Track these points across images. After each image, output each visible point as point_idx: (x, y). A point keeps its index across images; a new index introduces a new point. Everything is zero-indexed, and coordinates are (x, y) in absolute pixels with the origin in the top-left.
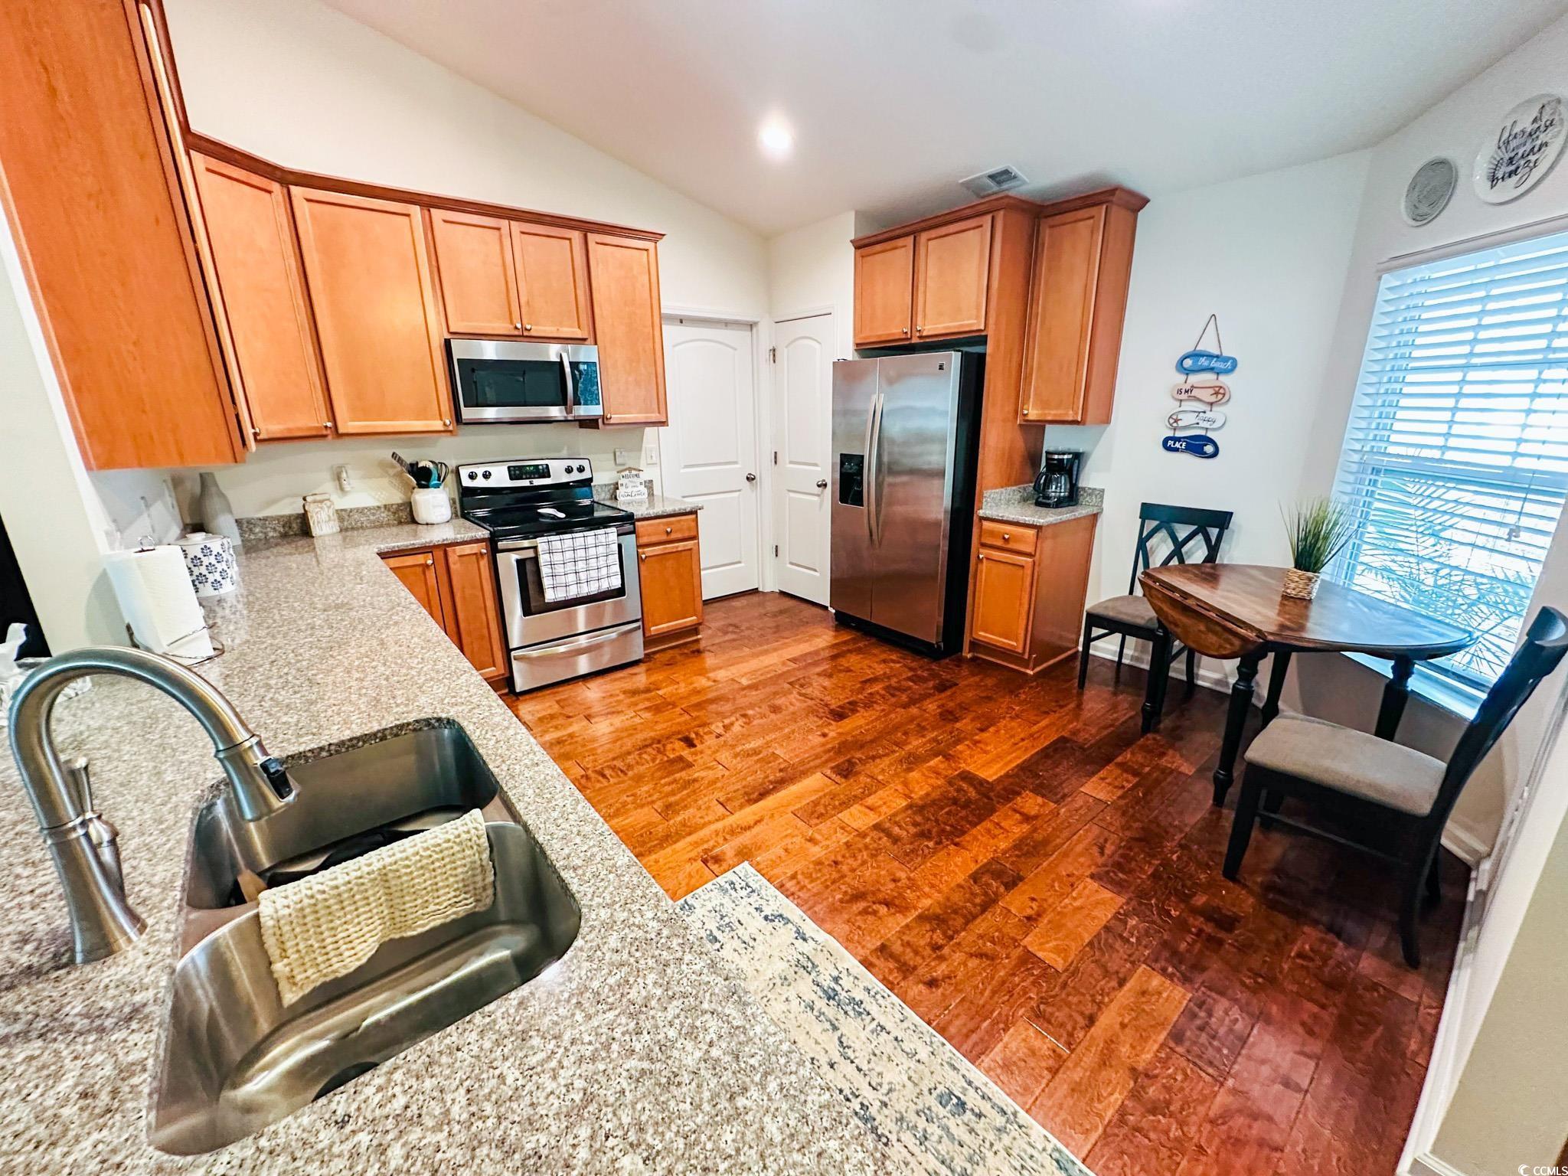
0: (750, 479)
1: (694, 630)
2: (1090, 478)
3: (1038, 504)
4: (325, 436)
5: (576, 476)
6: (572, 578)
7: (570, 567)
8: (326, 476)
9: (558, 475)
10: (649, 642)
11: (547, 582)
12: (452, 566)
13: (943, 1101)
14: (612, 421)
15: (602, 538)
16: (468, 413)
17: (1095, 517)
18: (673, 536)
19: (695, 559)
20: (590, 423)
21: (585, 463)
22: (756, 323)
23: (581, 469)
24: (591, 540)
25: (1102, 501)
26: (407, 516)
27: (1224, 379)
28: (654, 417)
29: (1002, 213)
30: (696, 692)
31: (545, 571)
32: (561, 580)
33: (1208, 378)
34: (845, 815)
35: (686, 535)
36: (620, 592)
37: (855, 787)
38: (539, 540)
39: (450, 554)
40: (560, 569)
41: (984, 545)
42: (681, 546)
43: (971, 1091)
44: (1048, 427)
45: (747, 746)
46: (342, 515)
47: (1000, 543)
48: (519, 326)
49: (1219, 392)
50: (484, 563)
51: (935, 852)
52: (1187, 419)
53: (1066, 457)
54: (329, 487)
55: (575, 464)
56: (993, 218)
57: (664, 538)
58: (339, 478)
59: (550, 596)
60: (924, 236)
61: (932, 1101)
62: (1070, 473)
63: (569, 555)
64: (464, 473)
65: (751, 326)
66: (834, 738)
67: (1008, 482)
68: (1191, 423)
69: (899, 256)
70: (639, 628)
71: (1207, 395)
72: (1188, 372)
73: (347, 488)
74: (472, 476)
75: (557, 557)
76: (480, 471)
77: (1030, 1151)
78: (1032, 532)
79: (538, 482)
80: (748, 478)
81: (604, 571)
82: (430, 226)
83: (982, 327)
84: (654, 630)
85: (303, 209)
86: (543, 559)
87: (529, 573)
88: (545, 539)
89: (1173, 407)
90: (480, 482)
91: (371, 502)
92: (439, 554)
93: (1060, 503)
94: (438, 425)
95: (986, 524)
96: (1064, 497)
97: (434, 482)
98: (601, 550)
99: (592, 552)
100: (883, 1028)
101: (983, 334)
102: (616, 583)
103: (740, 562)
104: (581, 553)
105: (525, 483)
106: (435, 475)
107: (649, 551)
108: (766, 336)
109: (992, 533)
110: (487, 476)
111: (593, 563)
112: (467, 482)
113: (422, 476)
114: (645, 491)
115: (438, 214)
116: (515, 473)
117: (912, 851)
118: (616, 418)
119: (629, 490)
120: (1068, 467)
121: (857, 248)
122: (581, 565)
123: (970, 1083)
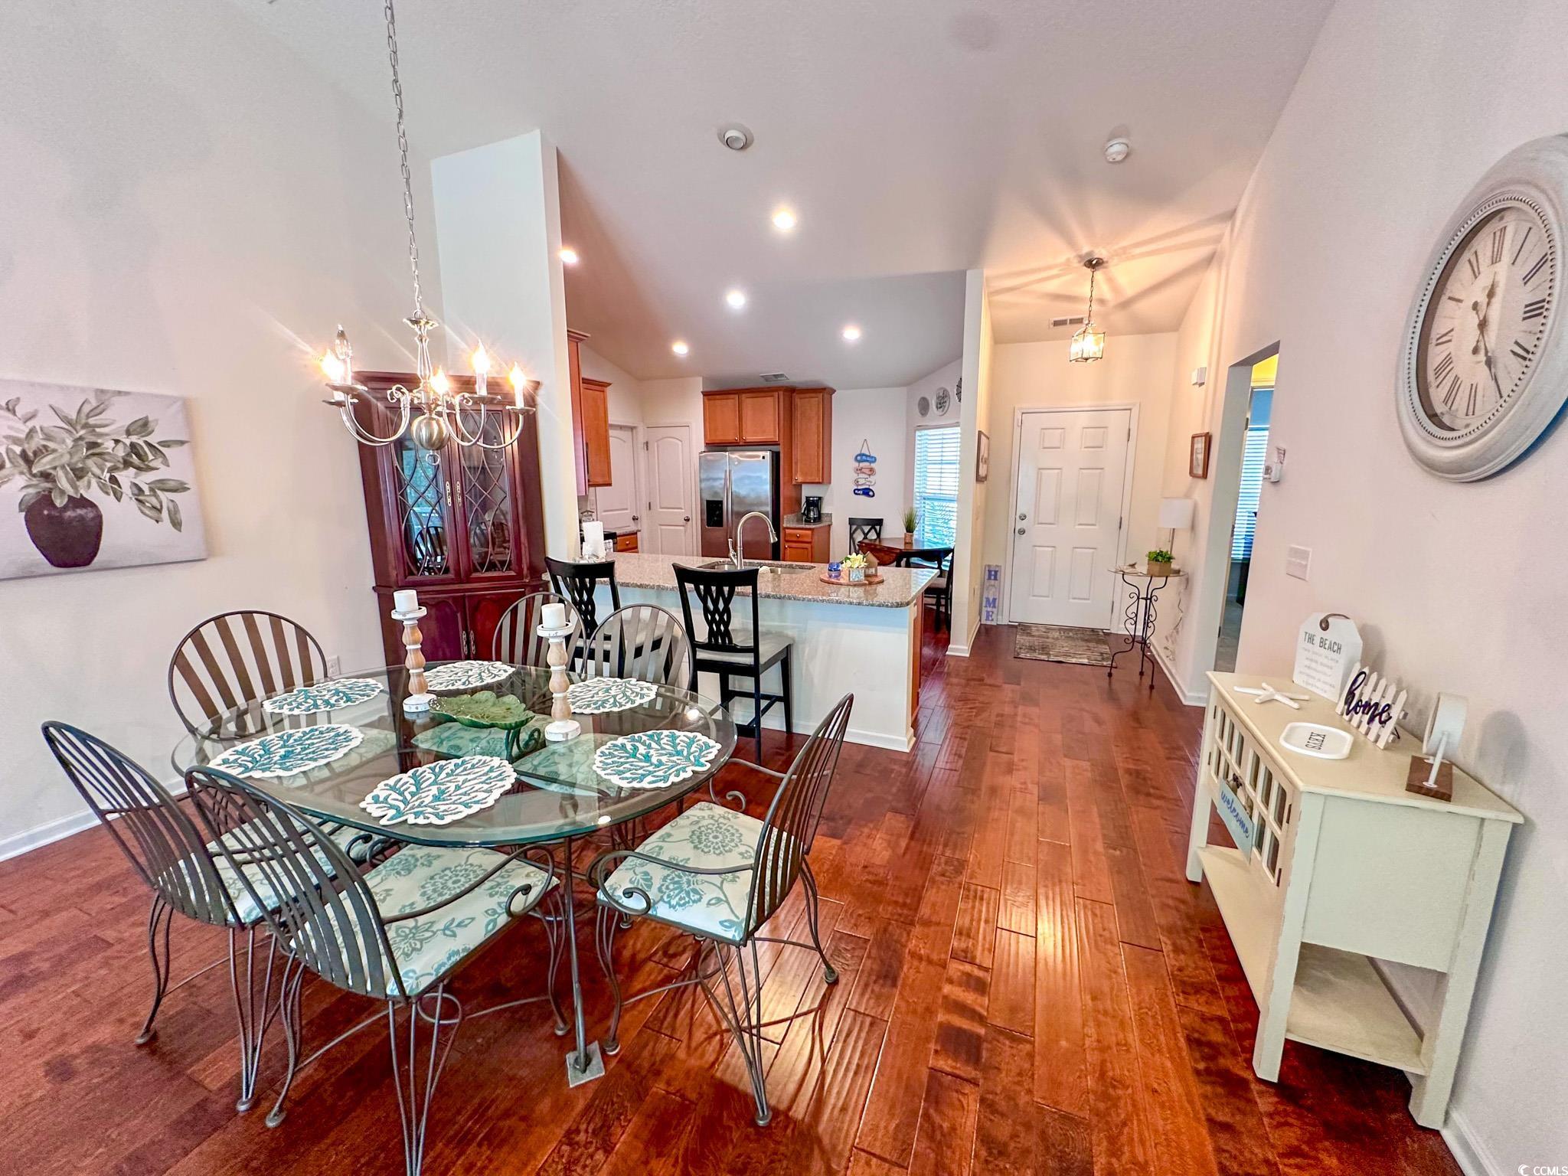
2: (826, 509)
3: (806, 521)
17: (830, 526)
22: (636, 427)
25: (832, 519)
27: (873, 465)
28: (607, 480)
29: (782, 392)
33: (867, 464)
41: (787, 541)
44: (804, 486)
47: (795, 539)
49: (872, 470)
52: (861, 481)
53: (814, 499)
56: (778, 393)
60: (744, 396)
62: (816, 507)
65: (632, 429)
67: (790, 509)
68: (864, 483)
69: (731, 402)
71: (867, 471)
72: (859, 462)
78: (809, 532)
80: (633, 519)
89: (855, 476)
93: (815, 520)
95: (787, 531)
96: (816, 517)
101: (778, 442)
108: (641, 436)
109: (790, 535)
120: (815, 503)
121: (705, 396)
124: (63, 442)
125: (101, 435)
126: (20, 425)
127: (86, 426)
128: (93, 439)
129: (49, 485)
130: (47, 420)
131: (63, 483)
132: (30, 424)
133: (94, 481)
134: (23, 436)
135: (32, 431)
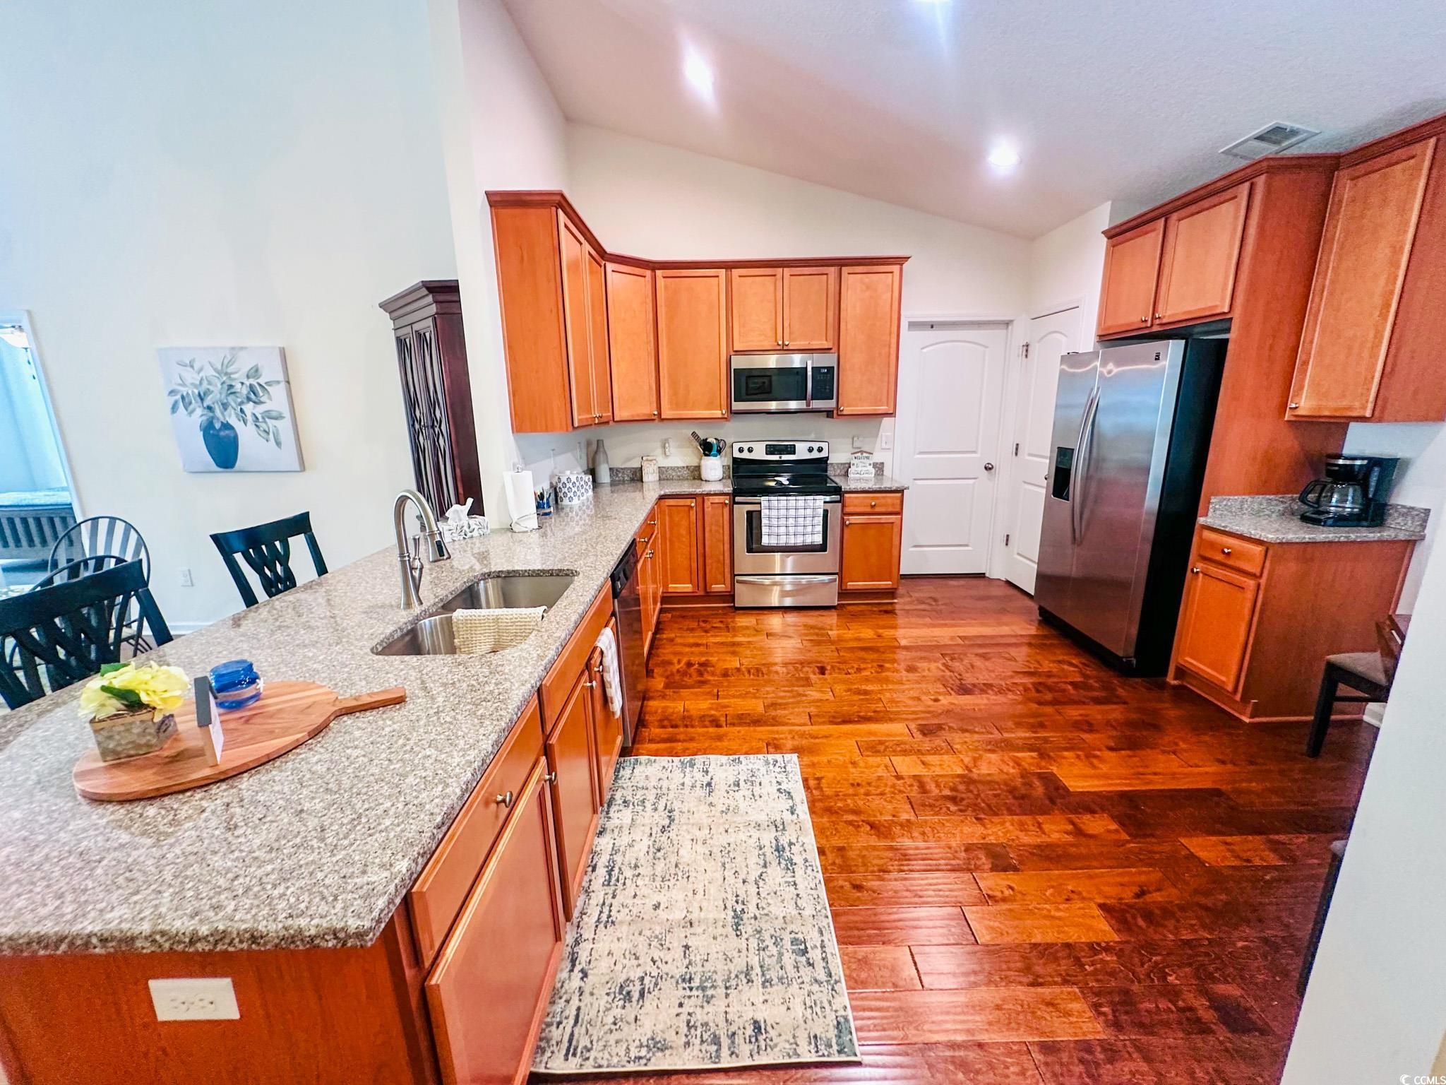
0: (988, 468)
1: (891, 593)
3: (1305, 519)
4: (653, 420)
5: (815, 455)
6: (783, 530)
7: (783, 521)
8: (659, 444)
9: (802, 452)
10: (843, 594)
11: (765, 530)
12: (706, 510)
13: (794, 942)
14: (845, 413)
15: (811, 503)
16: (737, 406)
17: (1409, 545)
18: (877, 509)
19: (896, 530)
20: (829, 414)
21: (824, 445)
22: (1012, 321)
23: (820, 450)
24: (801, 503)
25: (1424, 527)
26: (696, 474)
28: (883, 409)
29: (1263, 178)
30: (859, 639)
31: (764, 521)
32: (775, 530)
34: (897, 760)
35: (890, 509)
36: (823, 548)
37: (927, 744)
38: (763, 498)
39: (706, 501)
40: (774, 522)
42: (884, 518)
43: (819, 951)
44: (1353, 425)
45: (864, 687)
46: (661, 470)
47: (1220, 557)
48: (780, 343)
50: (726, 510)
51: (953, 813)
53: (1358, 462)
54: (659, 451)
55: (816, 446)
56: (1252, 184)
57: (868, 510)
58: (664, 447)
59: (765, 541)
60: (1175, 216)
61: (787, 939)
62: (1365, 487)
63: (783, 512)
64: (736, 446)
65: (1007, 324)
66: (943, 705)
67: (1262, 486)
69: (1149, 242)
70: (835, 580)
73: (668, 453)
74: (741, 450)
75: (774, 513)
76: (746, 446)
77: (826, 1004)
78: (1258, 549)
79: (785, 457)
80: (986, 468)
81: (809, 529)
82: (729, 282)
83: (1226, 310)
84: (851, 585)
85: (661, 283)
86: (765, 512)
87: (754, 520)
88: (767, 498)
90: (746, 455)
91: (681, 464)
92: (699, 499)
93: (1342, 521)
94: (718, 413)
95: (1207, 535)
96: (1351, 514)
97: (714, 452)
98: (809, 512)
99: (801, 512)
100: (795, 884)
101: (1228, 316)
102: (818, 539)
103: (967, 545)
104: (792, 512)
105: (775, 457)
106: (715, 448)
107: (854, 519)
108: (1019, 334)
109: (1212, 545)
110: (750, 450)
111: (801, 521)
112: (737, 455)
113: (707, 448)
114: (873, 471)
115: (736, 272)
116: (771, 450)
117: (930, 806)
118: (847, 410)
119: (859, 469)
120: (1375, 475)
121: (1110, 238)
122: (791, 521)
123: (823, 947)
124: (216, 386)
125: (235, 379)
126: (195, 375)
127: (226, 374)
128: (229, 382)
129: (211, 414)
130: (209, 372)
131: (218, 413)
132: (201, 374)
133: (233, 412)
134: (198, 383)
135: (202, 379)
